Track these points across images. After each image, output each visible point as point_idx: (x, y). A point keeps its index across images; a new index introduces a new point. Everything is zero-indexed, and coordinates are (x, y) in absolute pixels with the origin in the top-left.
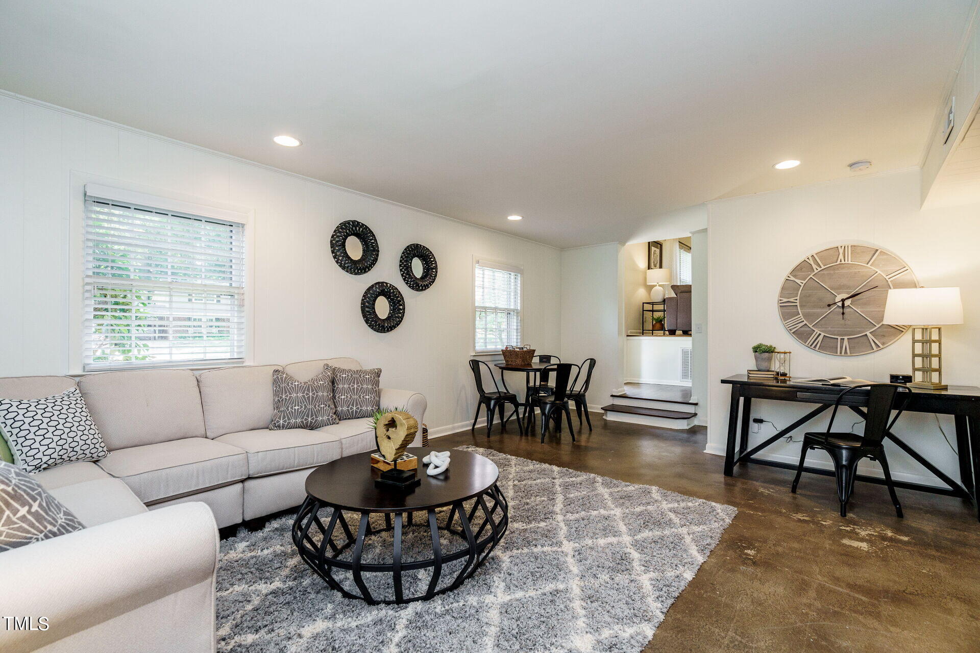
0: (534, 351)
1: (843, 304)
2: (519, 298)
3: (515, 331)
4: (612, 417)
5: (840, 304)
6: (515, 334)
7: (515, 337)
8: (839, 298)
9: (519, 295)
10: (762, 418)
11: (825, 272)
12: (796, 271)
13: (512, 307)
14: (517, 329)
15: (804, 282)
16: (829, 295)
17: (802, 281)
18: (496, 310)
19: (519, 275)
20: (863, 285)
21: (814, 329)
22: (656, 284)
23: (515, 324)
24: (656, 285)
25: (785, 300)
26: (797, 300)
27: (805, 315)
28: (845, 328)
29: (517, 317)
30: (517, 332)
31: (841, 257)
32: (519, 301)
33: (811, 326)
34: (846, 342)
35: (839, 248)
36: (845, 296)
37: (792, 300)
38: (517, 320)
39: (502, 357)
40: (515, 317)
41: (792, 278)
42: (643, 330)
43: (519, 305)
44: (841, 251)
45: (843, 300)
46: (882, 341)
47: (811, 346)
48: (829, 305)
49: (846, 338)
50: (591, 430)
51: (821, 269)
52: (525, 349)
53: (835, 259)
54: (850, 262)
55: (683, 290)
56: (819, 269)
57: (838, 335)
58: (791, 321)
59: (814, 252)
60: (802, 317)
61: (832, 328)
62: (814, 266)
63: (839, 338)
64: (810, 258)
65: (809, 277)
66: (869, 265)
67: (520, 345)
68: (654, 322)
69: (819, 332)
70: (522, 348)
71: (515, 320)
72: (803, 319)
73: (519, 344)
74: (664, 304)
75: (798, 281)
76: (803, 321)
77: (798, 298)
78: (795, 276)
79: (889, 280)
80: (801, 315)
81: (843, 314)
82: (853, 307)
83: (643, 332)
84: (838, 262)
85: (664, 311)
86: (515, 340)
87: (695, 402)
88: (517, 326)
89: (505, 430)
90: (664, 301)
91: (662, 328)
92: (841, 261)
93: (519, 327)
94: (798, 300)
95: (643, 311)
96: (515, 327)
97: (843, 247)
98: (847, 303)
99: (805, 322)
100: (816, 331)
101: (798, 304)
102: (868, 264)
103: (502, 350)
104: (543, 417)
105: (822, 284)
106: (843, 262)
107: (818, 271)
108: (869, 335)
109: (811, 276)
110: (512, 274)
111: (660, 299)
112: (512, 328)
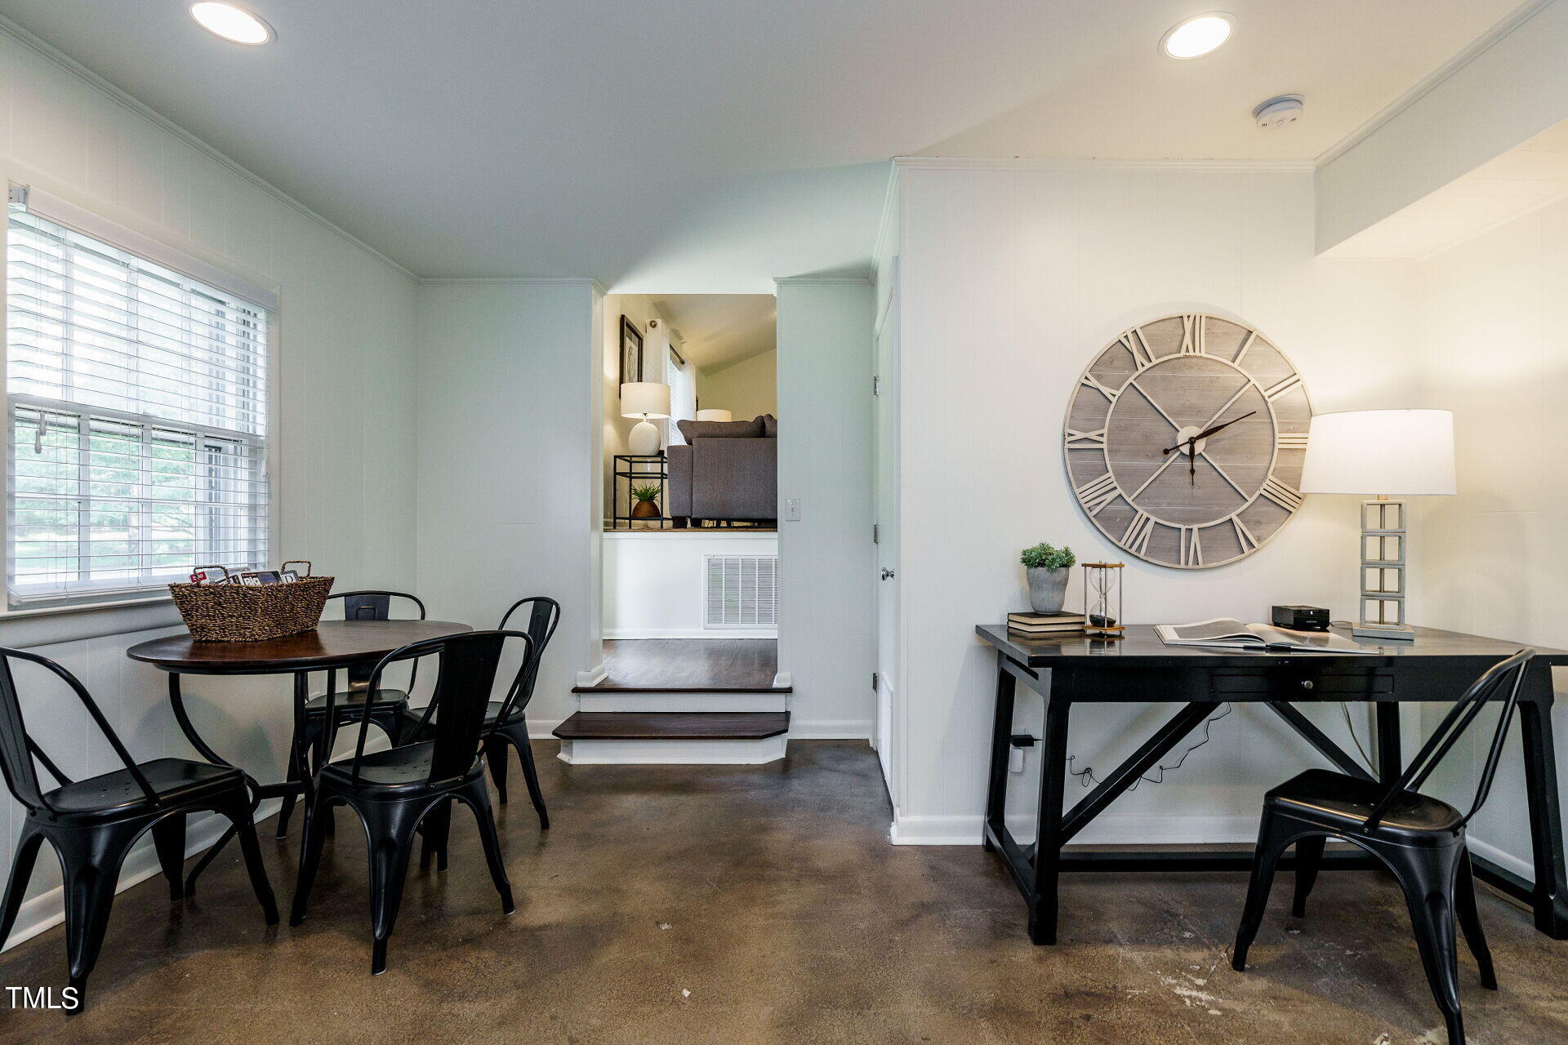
0: (329, 582)
1: (1192, 450)
2: (261, 396)
3: (244, 512)
4: (585, 755)
5: (1186, 449)
6: (244, 522)
7: (244, 534)
8: (1183, 436)
9: (261, 385)
10: (1030, 734)
11: (1157, 373)
12: (1102, 365)
13: (231, 425)
14: (253, 508)
15: (1119, 394)
16: (1164, 428)
17: (1114, 392)
18: (142, 427)
19: (262, 315)
20: (1224, 409)
21: (1135, 507)
22: (639, 416)
23: (244, 487)
24: (641, 420)
25: (1079, 435)
26: (1102, 435)
27: (1119, 475)
28: (1193, 505)
29: (254, 464)
30: (253, 519)
31: (1188, 340)
32: (261, 408)
33: (1129, 500)
34: (1195, 534)
35: (1185, 319)
36: (1196, 431)
37: (1092, 435)
38: (253, 474)
39: (175, 614)
40: (244, 463)
41: (1094, 382)
42: (615, 518)
43: (261, 420)
44: (1188, 325)
45: (1192, 441)
46: (1257, 533)
47: (1131, 547)
48: (1166, 452)
49: (1195, 527)
50: (545, 824)
51: (1151, 365)
52: (288, 579)
53: (1176, 344)
54: (1203, 354)
55: (703, 431)
56: (1148, 365)
57: (1179, 521)
58: (1090, 488)
59: (1137, 323)
60: (1113, 479)
61: (1169, 504)
62: (1139, 358)
63: (1183, 528)
64: (1131, 337)
65: (1127, 383)
66: (1235, 365)
67: (264, 564)
68: (635, 501)
69: (1146, 515)
70: (276, 574)
71: (244, 474)
72: (1115, 484)
73: (261, 559)
74: (662, 462)
75: (1106, 391)
76: (1115, 488)
77: (1105, 431)
78: (1099, 378)
79: (1270, 401)
80: (1111, 473)
81: (1192, 471)
82: (1208, 458)
83: (615, 522)
84: (1183, 353)
85: (663, 476)
86: (244, 546)
87: (786, 685)
88: (253, 495)
89: (193, 908)
90: (661, 453)
91: (656, 514)
92: (1187, 350)
93: (262, 501)
94: (1105, 435)
95: (616, 474)
96: (244, 499)
97: (1192, 318)
98: (1200, 446)
99: (1119, 491)
100: (1141, 511)
101: (1104, 446)
102: (1234, 361)
103: (172, 587)
104: (382, 857)
105: (1151, 401)
106: (1191, 353)
107: (1145, 368)
108: (1236, 520)
109: (1131, 380)
110: (233, 302)
111: (650, 449)
112: (231, 498)
